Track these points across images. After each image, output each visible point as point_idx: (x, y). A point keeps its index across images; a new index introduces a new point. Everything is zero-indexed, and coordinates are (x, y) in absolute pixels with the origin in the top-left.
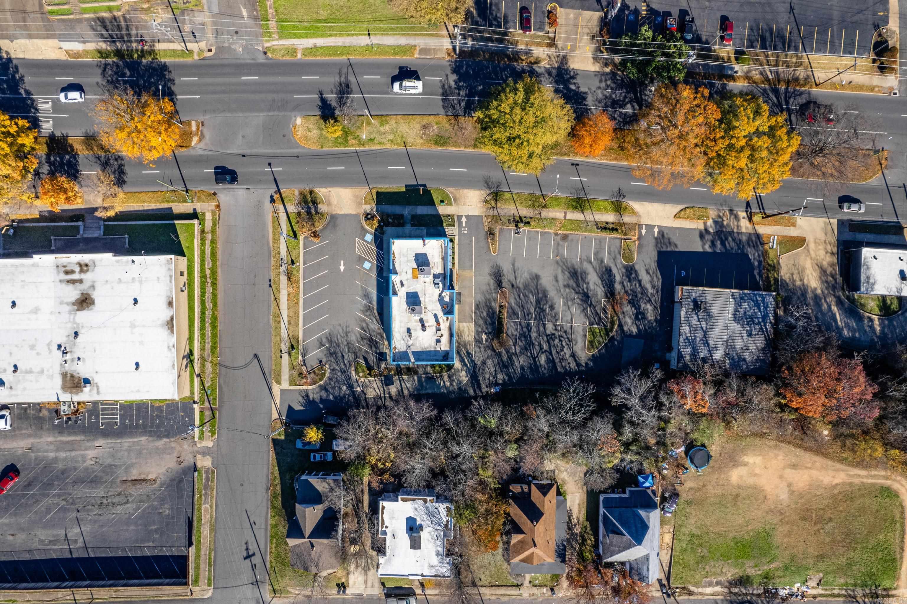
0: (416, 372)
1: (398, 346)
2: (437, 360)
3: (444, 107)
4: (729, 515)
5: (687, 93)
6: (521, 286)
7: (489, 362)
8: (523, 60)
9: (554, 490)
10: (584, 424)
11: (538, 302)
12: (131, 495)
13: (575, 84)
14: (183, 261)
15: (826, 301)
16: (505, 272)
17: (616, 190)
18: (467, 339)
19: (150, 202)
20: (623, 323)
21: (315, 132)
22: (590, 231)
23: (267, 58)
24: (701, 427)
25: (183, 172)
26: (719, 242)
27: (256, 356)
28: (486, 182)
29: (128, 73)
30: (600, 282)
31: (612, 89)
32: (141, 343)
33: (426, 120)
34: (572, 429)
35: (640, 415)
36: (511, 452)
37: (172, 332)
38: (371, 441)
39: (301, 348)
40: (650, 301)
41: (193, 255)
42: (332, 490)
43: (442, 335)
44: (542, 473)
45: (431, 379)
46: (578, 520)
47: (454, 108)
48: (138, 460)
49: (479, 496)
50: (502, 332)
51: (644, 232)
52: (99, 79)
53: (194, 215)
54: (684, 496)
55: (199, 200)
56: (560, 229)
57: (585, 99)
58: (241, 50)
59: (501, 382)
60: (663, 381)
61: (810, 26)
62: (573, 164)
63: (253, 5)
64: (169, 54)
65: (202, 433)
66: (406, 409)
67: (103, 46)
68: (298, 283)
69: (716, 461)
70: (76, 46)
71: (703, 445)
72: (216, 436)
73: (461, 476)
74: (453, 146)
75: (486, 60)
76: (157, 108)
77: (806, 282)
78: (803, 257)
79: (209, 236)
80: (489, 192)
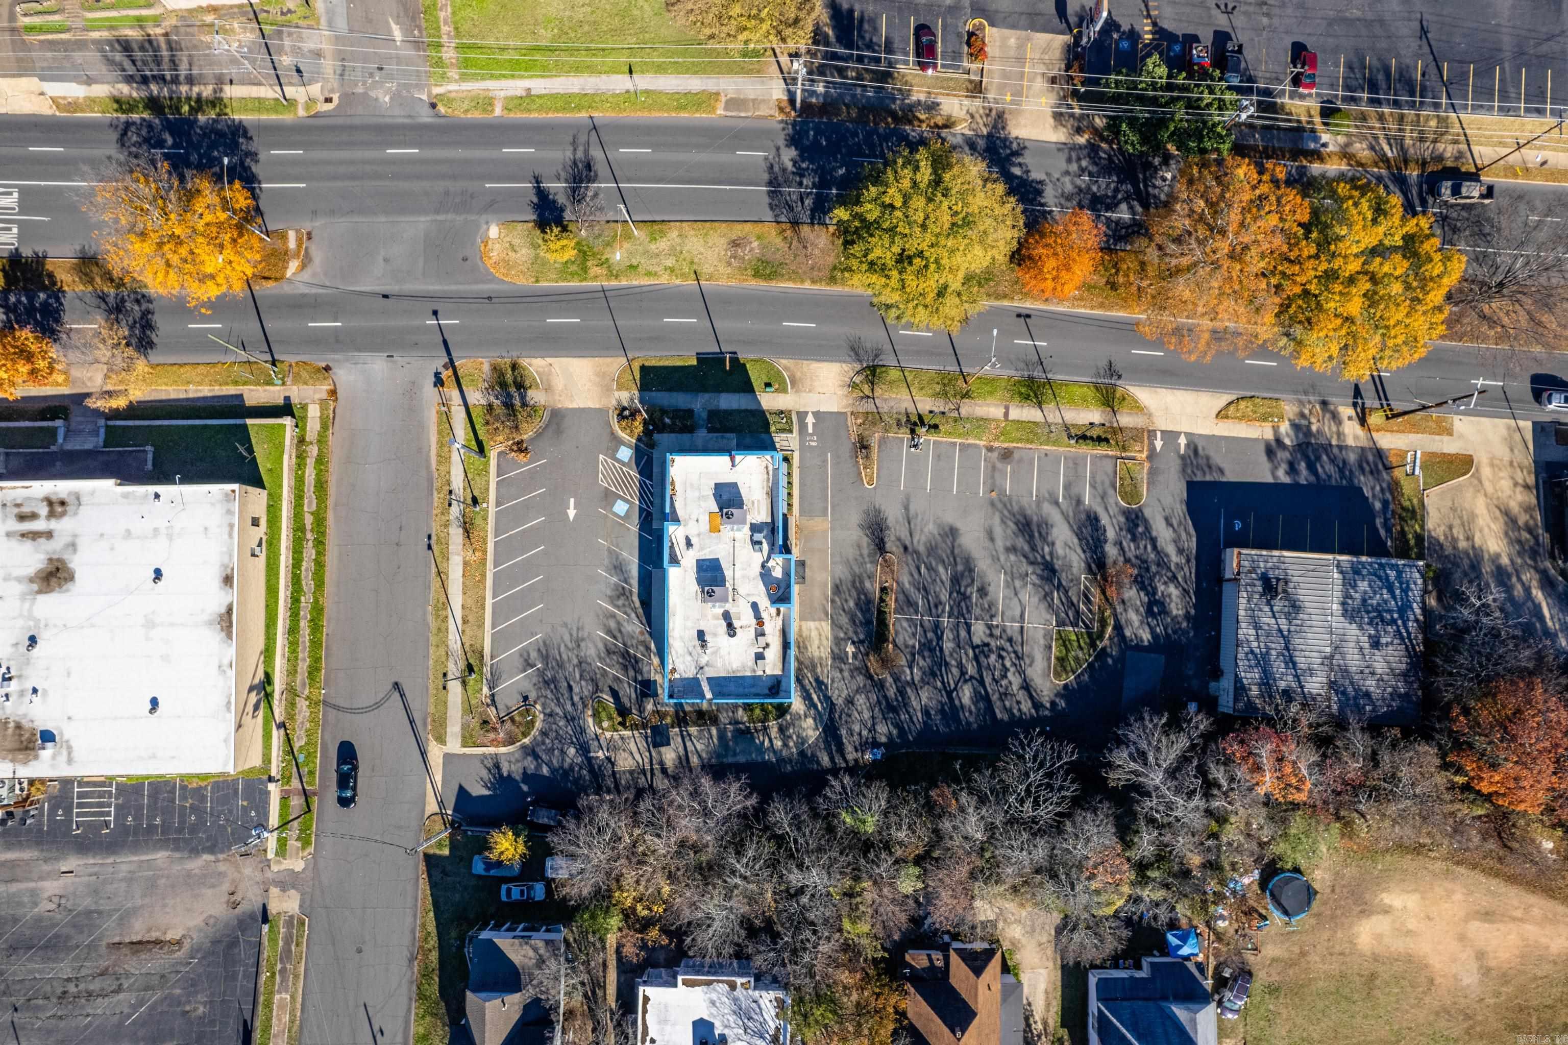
0: (715, 720)
1: (680, 667)
2: (757, 695)
3: (771, 207)
4: (1359, 1019)
5: (1243, 171)
6: (922, 549)
7: (861, 700)
8: (921, 121)
9: (995, 964)
10: (1056, 828)
11: (956, 580)
12: (128, 975)
13: (1020, 165)
14: (258, 499)
15: (1519, 579)
16: (891, 522)
17: (1103, 363)
18: (816, 654)
19: (200, 383)
20: (1123, 622)
21: (524, 251)
22: (1056, 443)
23: (438, 116)
24: (1293, 831)
25: (268, 326)
26: (1303, 465)
27: (396, 686)
28: (853, 349)
29: (170, 141)
30: (1076, 541)
31: (1091, 175)
32: (165, 658)
33: (738, 231)
34: (1034, 835)
35: (1170, 806)
36: (908, 884)
37: (229, 636)
38: (623, 861)
39: (486, 670)
40: (1174, 578)
41: (281, 486)
42: (541, 962)
43: (767, 645)
44: (973, 927)
45: (744, 734)
46: (1045, 1024)
47: (791, 209)
48: (147, 900)
49: (844, 976)
50: (886, 640)
51: (1159, 444)
52: (112, 150)
53: (286, 409)
54: (1262, 977)
55: (297, 379)
56: (997, 438)
57: (1039, 193)
58: (387, 99)
59: (883, 739)
60: (1209, 737)
61: (1460, 62)
62: (1019, 316)
63: (414, 19)
64: (250, 106)
65: (282, 844)
66: (695, 794)
67: (125, 89)
68: (485, 542)
69: (1325, 903)
70: (73, 91)
71: (1297, 870)
72: (311, 849)
73: (807, 934)
74: (790, 279)
75: (852, 121)
76: (216, 200)
77: (1478, 541)
78: (1469, 494)
79: (314, 451)
80: (858, 367)
